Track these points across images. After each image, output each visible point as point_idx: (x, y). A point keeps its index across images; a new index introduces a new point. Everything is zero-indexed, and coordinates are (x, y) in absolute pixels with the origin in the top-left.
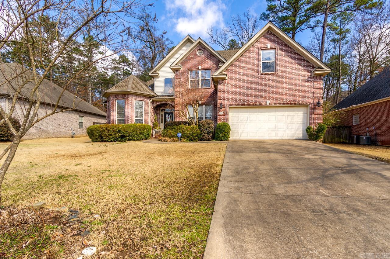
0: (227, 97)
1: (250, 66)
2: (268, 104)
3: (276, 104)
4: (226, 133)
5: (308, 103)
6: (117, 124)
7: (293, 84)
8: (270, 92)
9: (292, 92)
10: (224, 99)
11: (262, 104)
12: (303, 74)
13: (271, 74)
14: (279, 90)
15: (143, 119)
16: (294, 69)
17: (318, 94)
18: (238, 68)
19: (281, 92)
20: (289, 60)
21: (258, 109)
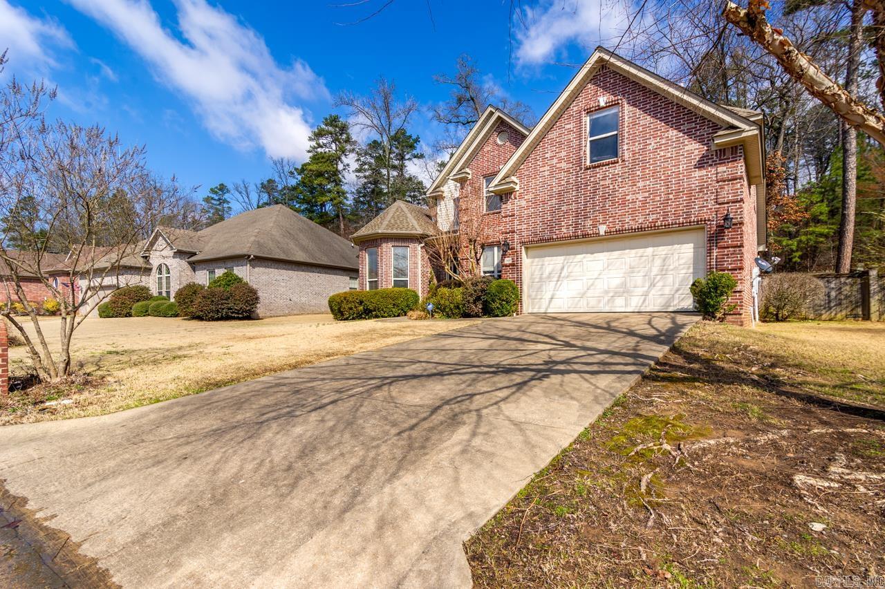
0: (519, 227)
1: (563, 154)
2: (602, 233)
3: (619, 231)
5: (701, 221)
6: (368, 290)
7: (663, 178)
8: (607, 205)
9: (658, 198)
10: (513, 232)
11: (588, 235)
12: (688, 151)
13: (608, 165)
14: (628, 198)
15: (408, 279)
16: (664, 141)
17: (730, 193)
18: (538, 163)
19: (632, 202)
20: (652, 123)
21: (583, 247)
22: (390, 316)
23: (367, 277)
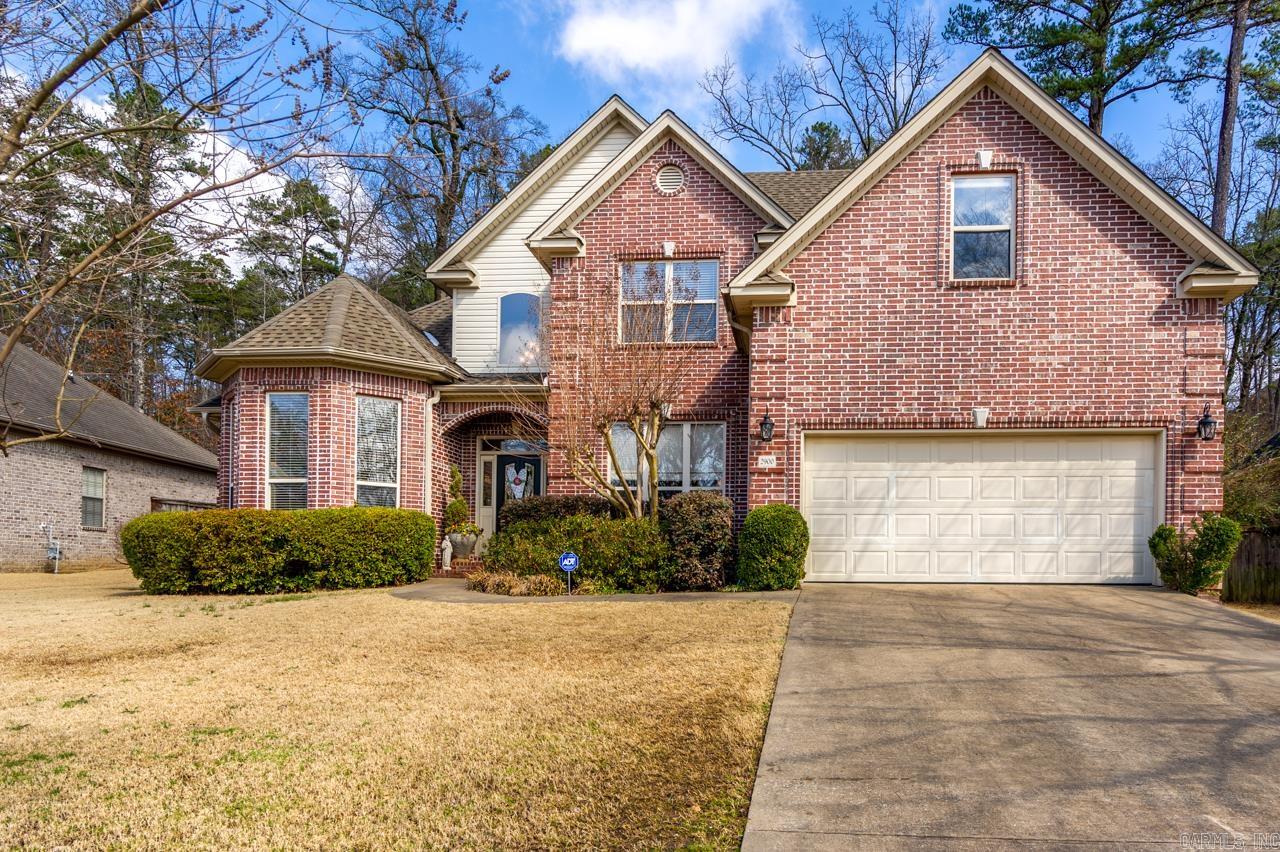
0: (794, 388)
1: (901, 247)
2: (981, 422)
3: (1016, 422)
4: (787, 553)
5: (1159, 421)
6: (268, 506)
7: (1095, 332)
8: (992, 369)
9: (1087, 369)
10: (781, 398)
11: (953, 423)
12: (1139, 291)
13: (995, 288)
14: (1032, 359)
15: (397, 485)
16: (1098, 264)
17: (1205, 379)
18: (844, 255)
19: (1040, 370)
20: (1078, 225)
21: (934, 447)
22: (368, 584)
23: (267, 473)
